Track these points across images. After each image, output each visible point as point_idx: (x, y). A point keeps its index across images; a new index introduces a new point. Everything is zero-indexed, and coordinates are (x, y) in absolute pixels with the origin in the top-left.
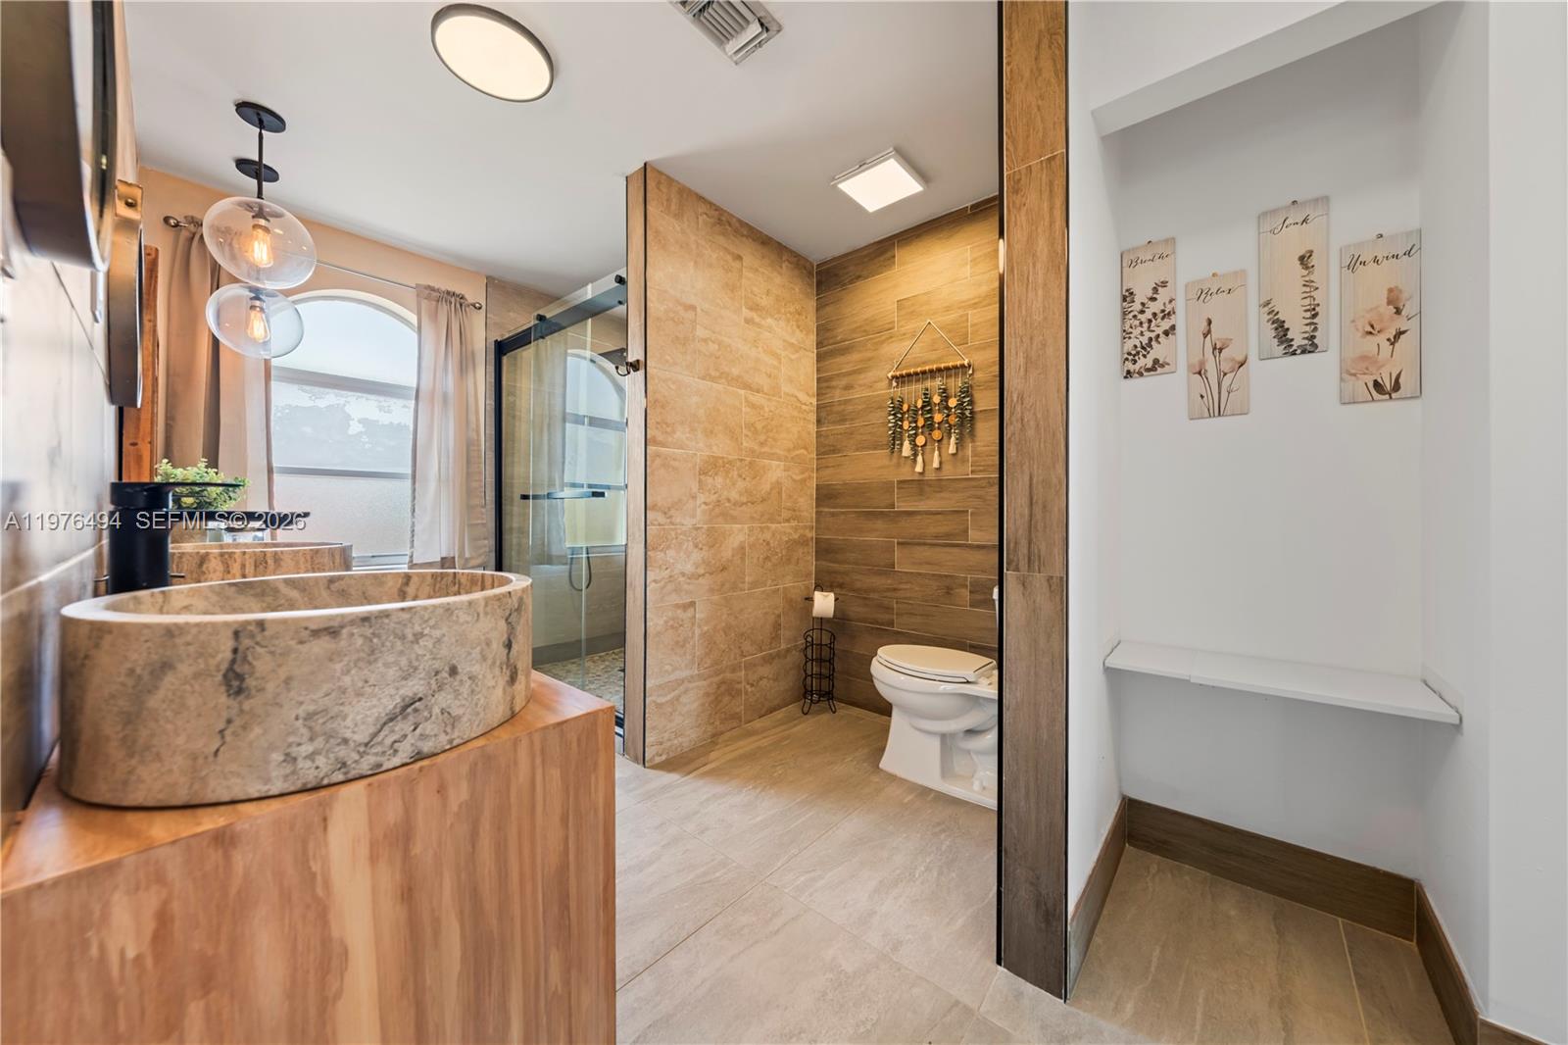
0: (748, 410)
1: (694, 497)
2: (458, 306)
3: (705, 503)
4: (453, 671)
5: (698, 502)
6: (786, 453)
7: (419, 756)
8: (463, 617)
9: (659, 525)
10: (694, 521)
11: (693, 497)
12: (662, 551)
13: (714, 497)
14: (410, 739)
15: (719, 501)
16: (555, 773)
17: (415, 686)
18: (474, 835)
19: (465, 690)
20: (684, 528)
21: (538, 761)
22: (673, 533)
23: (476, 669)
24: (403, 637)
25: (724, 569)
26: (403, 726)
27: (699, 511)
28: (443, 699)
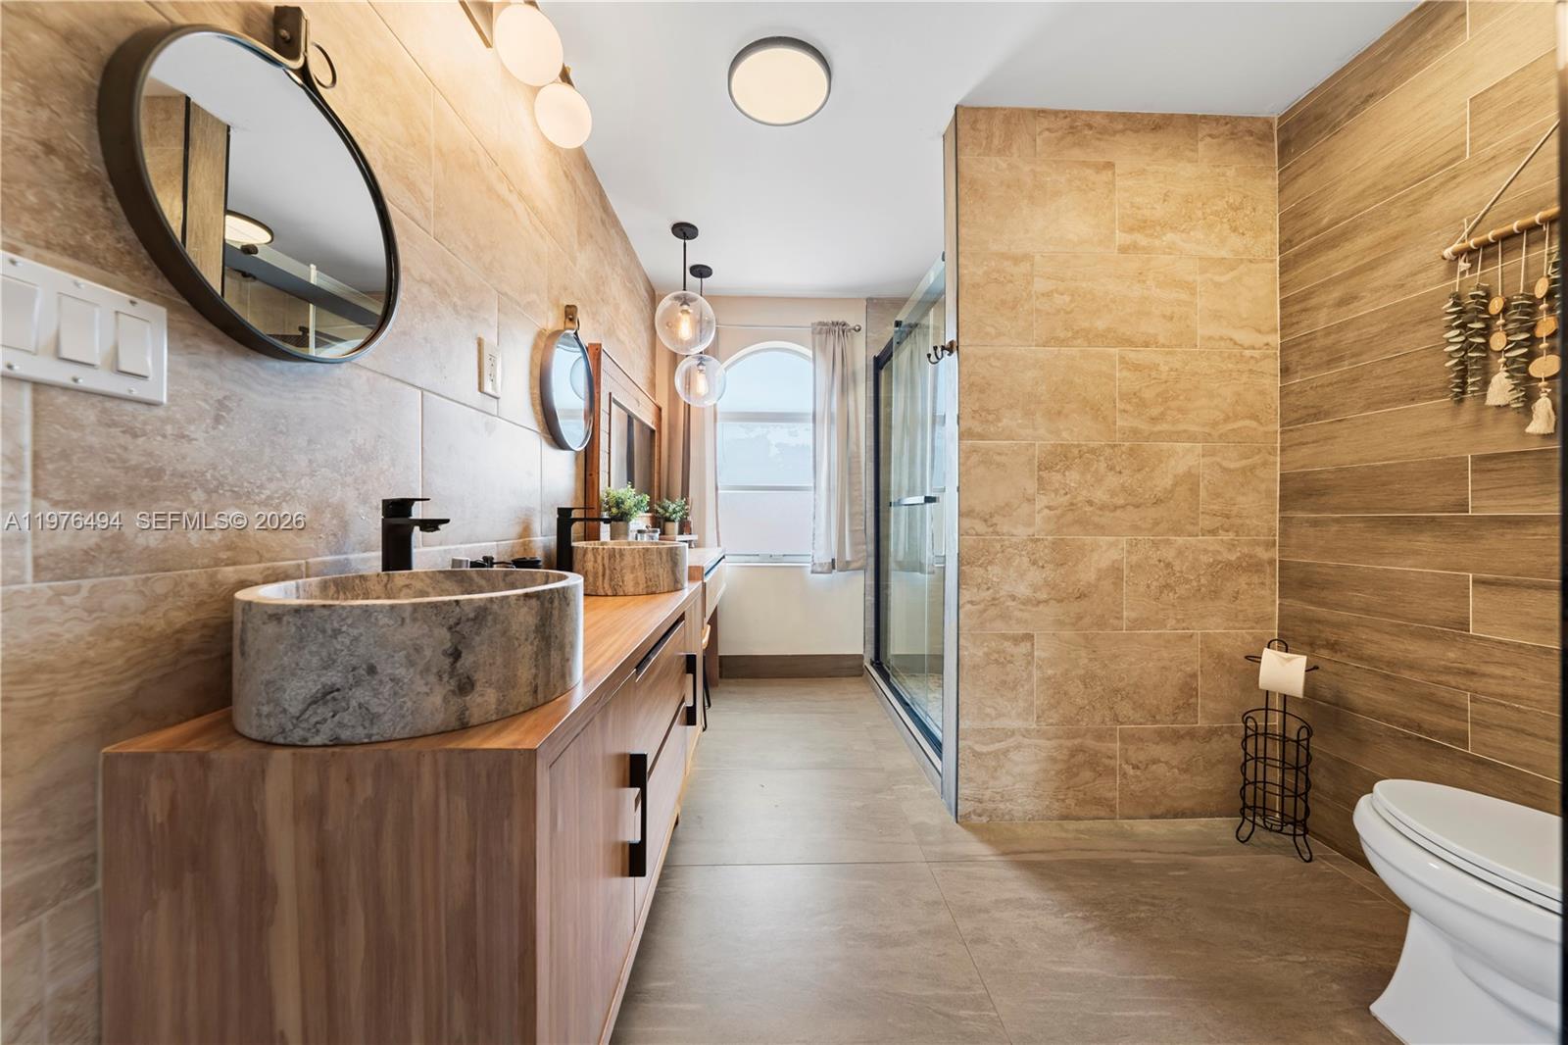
0: (1126, 373)
1: (1031, 500)
2: (841, 333)
3: (1049, 508)
4: (372, 670)
5: (1037, 507)
6: (1207, 430)
7: (337, 743)
8: (384, 620)
9: (977, 535)
10: (1030, 531)
11: (1028, 500)
12: (980, 566)
13: (1064, 500)
14: (330, 724)
15: (1072, 504)
16: (461, 803)
17: (333, 677)
18: (378, 834)
19: (386, 690)
20: (1014, 539)
21: (442, 784)
22: (998, 546)
23: (401, 672)
24: (324, 631)
25: (1081, 596)
26: (324, 711)
27: (1038, 518)
28: (360, 695)
